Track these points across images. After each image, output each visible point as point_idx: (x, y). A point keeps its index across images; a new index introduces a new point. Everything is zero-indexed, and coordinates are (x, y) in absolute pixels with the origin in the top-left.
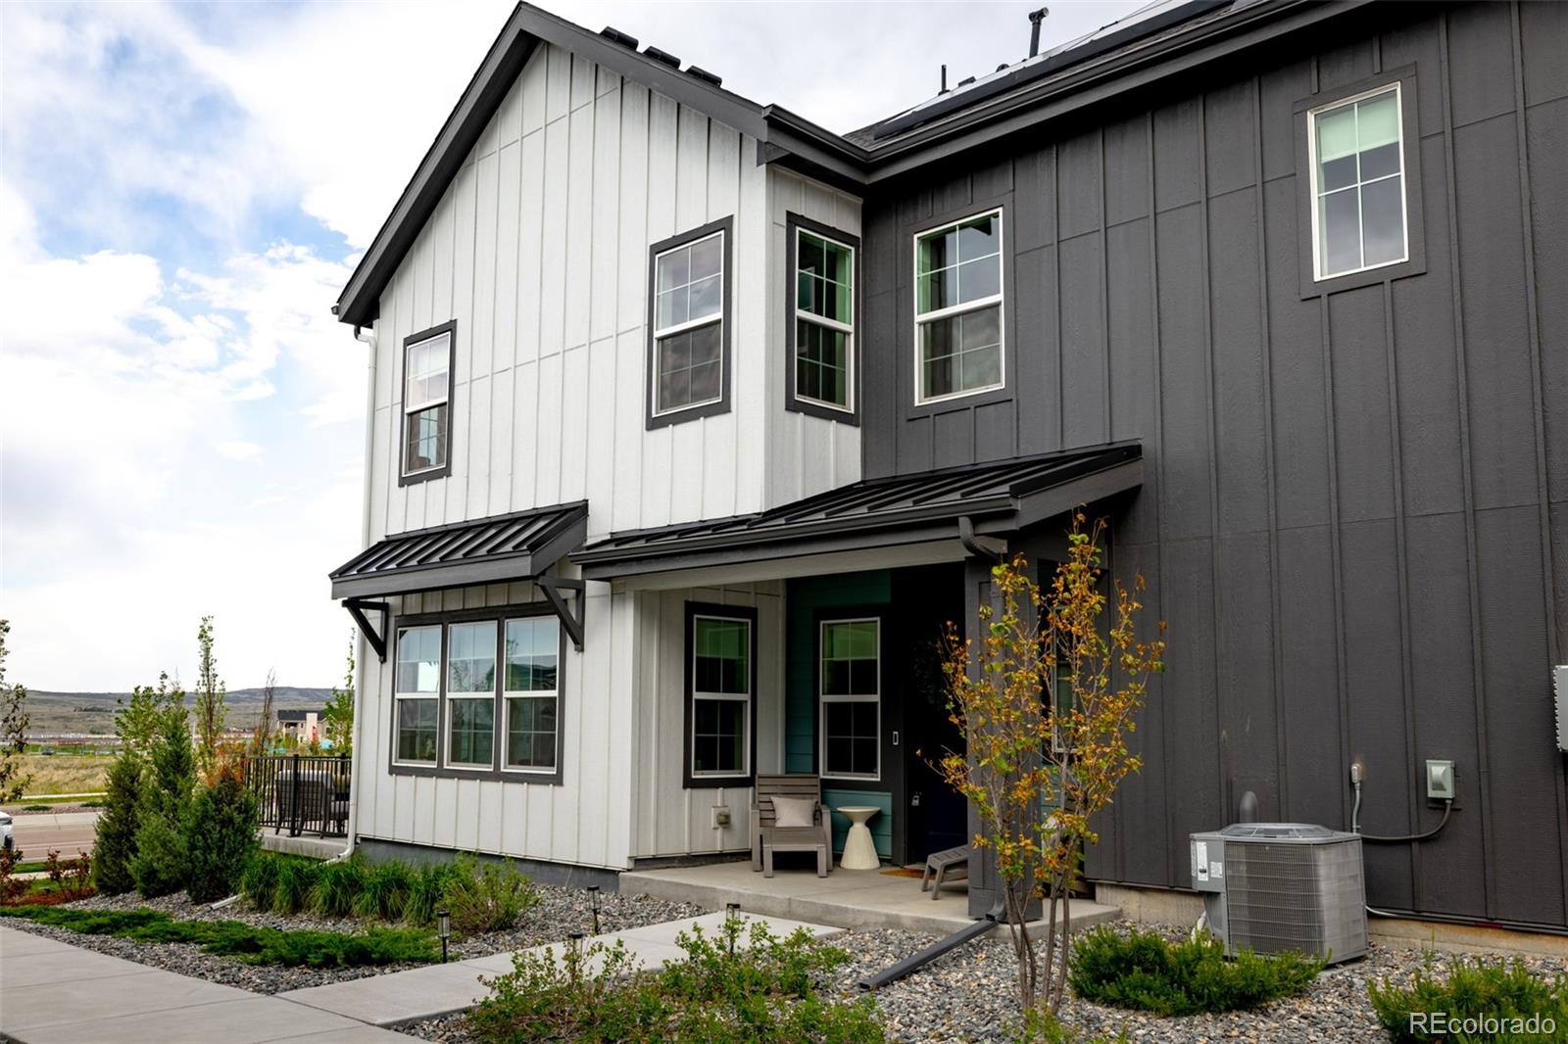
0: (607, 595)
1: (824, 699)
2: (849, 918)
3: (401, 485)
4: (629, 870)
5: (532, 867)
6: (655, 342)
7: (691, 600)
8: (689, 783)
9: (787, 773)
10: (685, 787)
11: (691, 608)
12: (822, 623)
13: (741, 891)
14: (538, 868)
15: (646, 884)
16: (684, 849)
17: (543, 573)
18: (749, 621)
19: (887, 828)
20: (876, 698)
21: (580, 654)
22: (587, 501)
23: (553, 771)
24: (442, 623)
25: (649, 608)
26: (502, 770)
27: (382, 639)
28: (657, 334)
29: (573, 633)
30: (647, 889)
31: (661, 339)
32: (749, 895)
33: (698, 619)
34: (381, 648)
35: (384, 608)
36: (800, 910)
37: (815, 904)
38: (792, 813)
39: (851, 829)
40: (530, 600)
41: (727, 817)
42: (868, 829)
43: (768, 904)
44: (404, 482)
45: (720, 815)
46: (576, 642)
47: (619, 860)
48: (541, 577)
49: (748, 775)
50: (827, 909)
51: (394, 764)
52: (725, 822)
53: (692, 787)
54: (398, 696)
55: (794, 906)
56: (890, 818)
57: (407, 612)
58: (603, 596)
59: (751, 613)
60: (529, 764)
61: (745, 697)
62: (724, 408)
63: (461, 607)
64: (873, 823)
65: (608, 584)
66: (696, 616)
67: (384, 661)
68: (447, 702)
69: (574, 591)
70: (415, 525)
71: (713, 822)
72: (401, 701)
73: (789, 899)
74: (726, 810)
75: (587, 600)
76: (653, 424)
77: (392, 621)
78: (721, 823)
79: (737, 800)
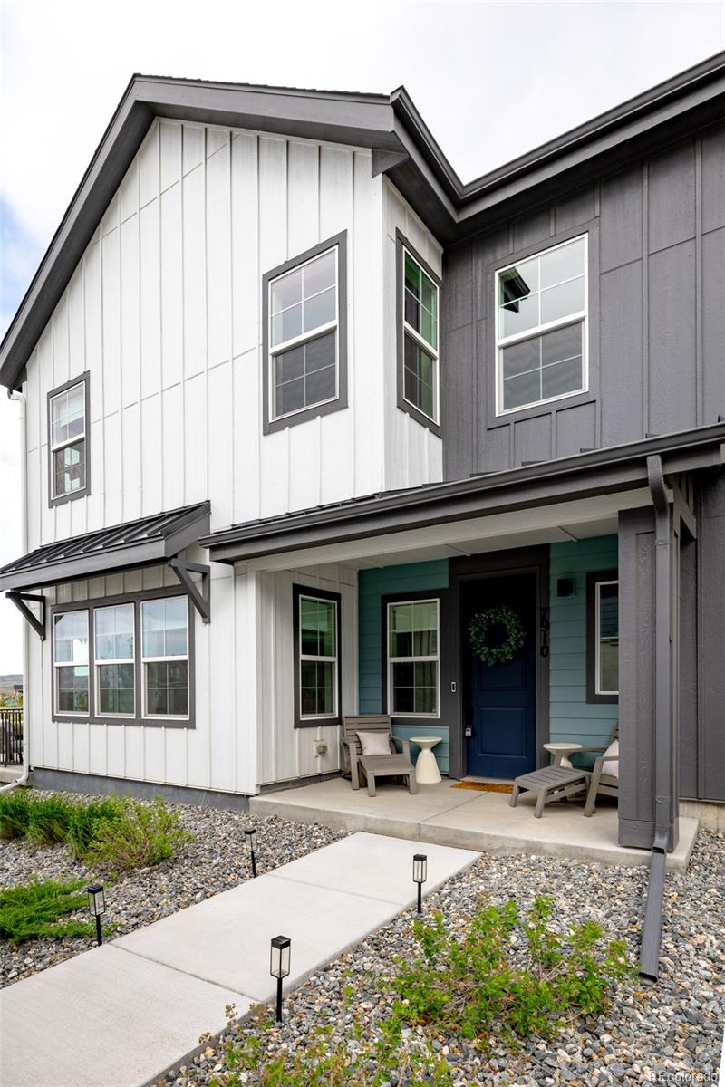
0: (230, 577)
1: (391, 660)
2: (485, 843)
3: (51, 507)
4: (257, 795)
5: (171, 790)
6: (270, 357)
7: (297, 583)
8: (299, 724)
9: (360, 714)
10: (295, 727)
11: (298, 590)
12: (388, 605)
13: (369, 816)
14: (176, 792)
15: (275, 807)
16: (297, 774)
17: (175, 556)
18: (336, 602)
19: (446, 752)
20: (436, 658)
21: (207, 625)
22: (209, 501)
23: (186, 718)
24: (88, 608)
25: (267, 586)
26: (143, 717)
27: (42, 623)
28: (272, 350)
29: (202, 608)
30: (276, 811)
31: (276, 355)
32: (376, 820)
33: (303, 599)
34: (41, 629)
35: (41, 599)
36: (430, 834)
37: (446, 828)
38: (375, 744)
39: (420, 754)
40: (161, 586)
41: (325, 748)
42: (433, 754)
43: (397, 828)
44: (52, 504)
45: (320, 746)
46: (204, 615)
47: (248, 787)
48: (173, 560)
49: (337, 716)
50: (460, 834)
51: (56, 714)
52: (323, 751)
53: (300, 727)
54: (56, 664)
55: (423, 830)
56: (448, 746)
57: (60, 602)
58: (227, 577)
59: (337, 597)
60: (166, 713)
61: (334, 659)
62: (342, 404)
63: (103, 595)
64: (436, 749)
65: (231, 567)
66: (301, 596)
67: (44, 639)
68: (95, 667)
69: (201, 575)
70: (63, 536)
71: (315, 753)
72: (59, 668)
73: (419, 824)
74: (323, 742)
75: (212, 582)
76: (269, 429)
77: (49, 610)
78: (320, 753)
79: (331, 735)
